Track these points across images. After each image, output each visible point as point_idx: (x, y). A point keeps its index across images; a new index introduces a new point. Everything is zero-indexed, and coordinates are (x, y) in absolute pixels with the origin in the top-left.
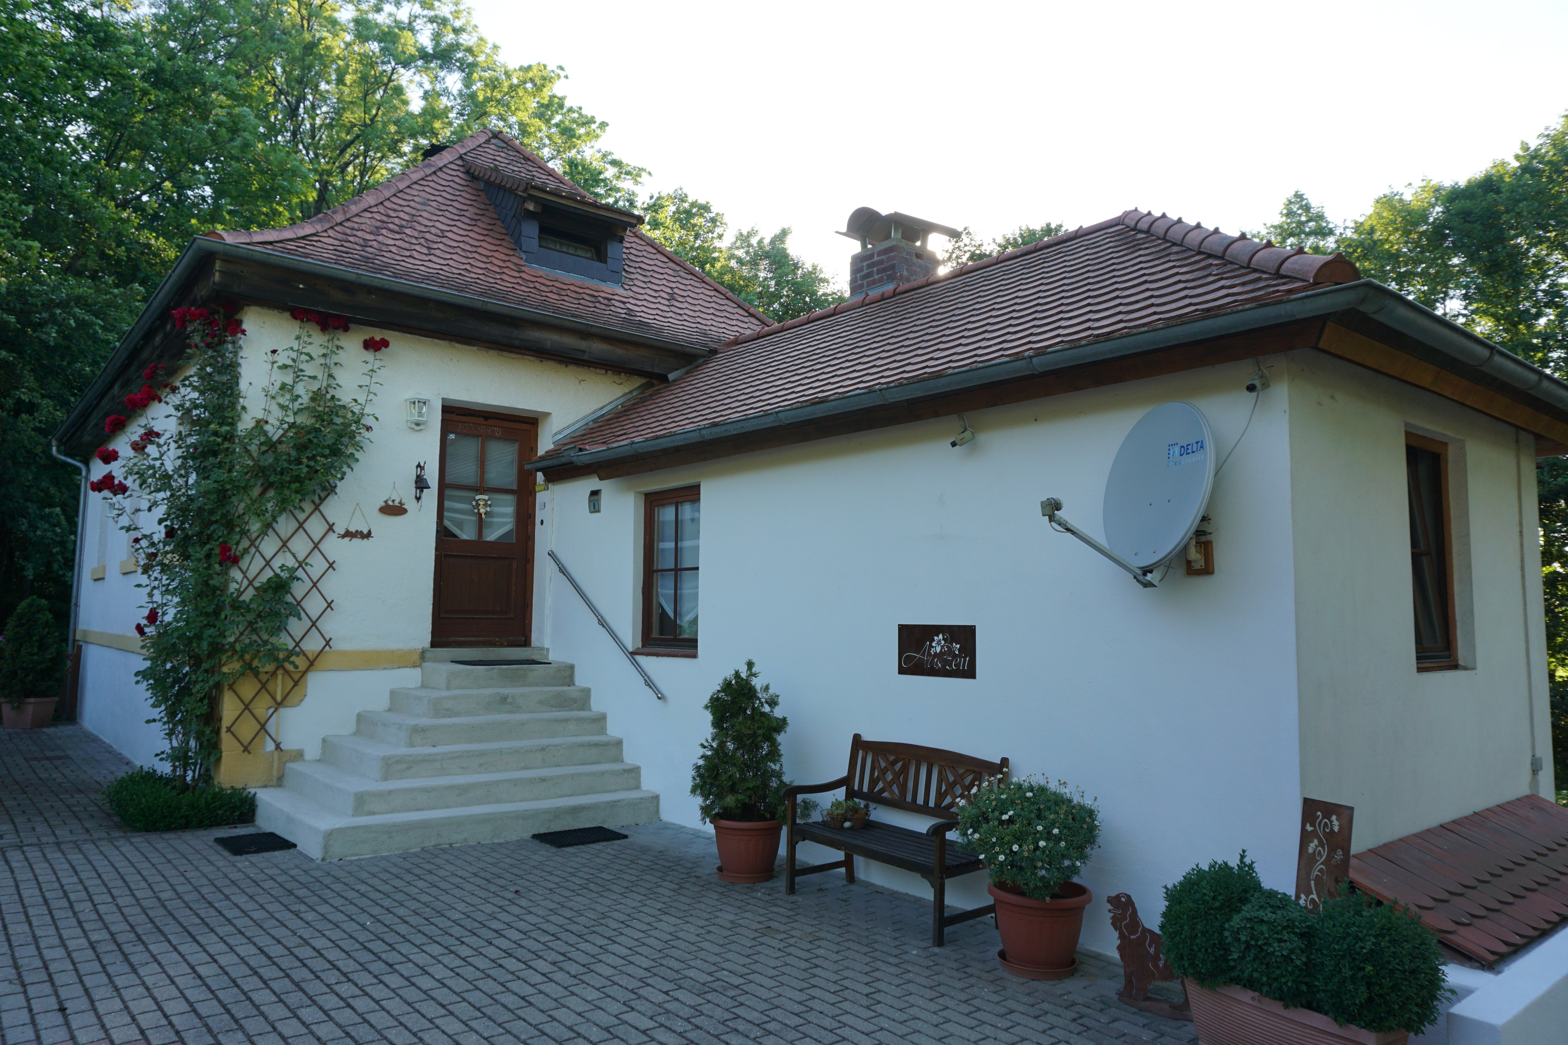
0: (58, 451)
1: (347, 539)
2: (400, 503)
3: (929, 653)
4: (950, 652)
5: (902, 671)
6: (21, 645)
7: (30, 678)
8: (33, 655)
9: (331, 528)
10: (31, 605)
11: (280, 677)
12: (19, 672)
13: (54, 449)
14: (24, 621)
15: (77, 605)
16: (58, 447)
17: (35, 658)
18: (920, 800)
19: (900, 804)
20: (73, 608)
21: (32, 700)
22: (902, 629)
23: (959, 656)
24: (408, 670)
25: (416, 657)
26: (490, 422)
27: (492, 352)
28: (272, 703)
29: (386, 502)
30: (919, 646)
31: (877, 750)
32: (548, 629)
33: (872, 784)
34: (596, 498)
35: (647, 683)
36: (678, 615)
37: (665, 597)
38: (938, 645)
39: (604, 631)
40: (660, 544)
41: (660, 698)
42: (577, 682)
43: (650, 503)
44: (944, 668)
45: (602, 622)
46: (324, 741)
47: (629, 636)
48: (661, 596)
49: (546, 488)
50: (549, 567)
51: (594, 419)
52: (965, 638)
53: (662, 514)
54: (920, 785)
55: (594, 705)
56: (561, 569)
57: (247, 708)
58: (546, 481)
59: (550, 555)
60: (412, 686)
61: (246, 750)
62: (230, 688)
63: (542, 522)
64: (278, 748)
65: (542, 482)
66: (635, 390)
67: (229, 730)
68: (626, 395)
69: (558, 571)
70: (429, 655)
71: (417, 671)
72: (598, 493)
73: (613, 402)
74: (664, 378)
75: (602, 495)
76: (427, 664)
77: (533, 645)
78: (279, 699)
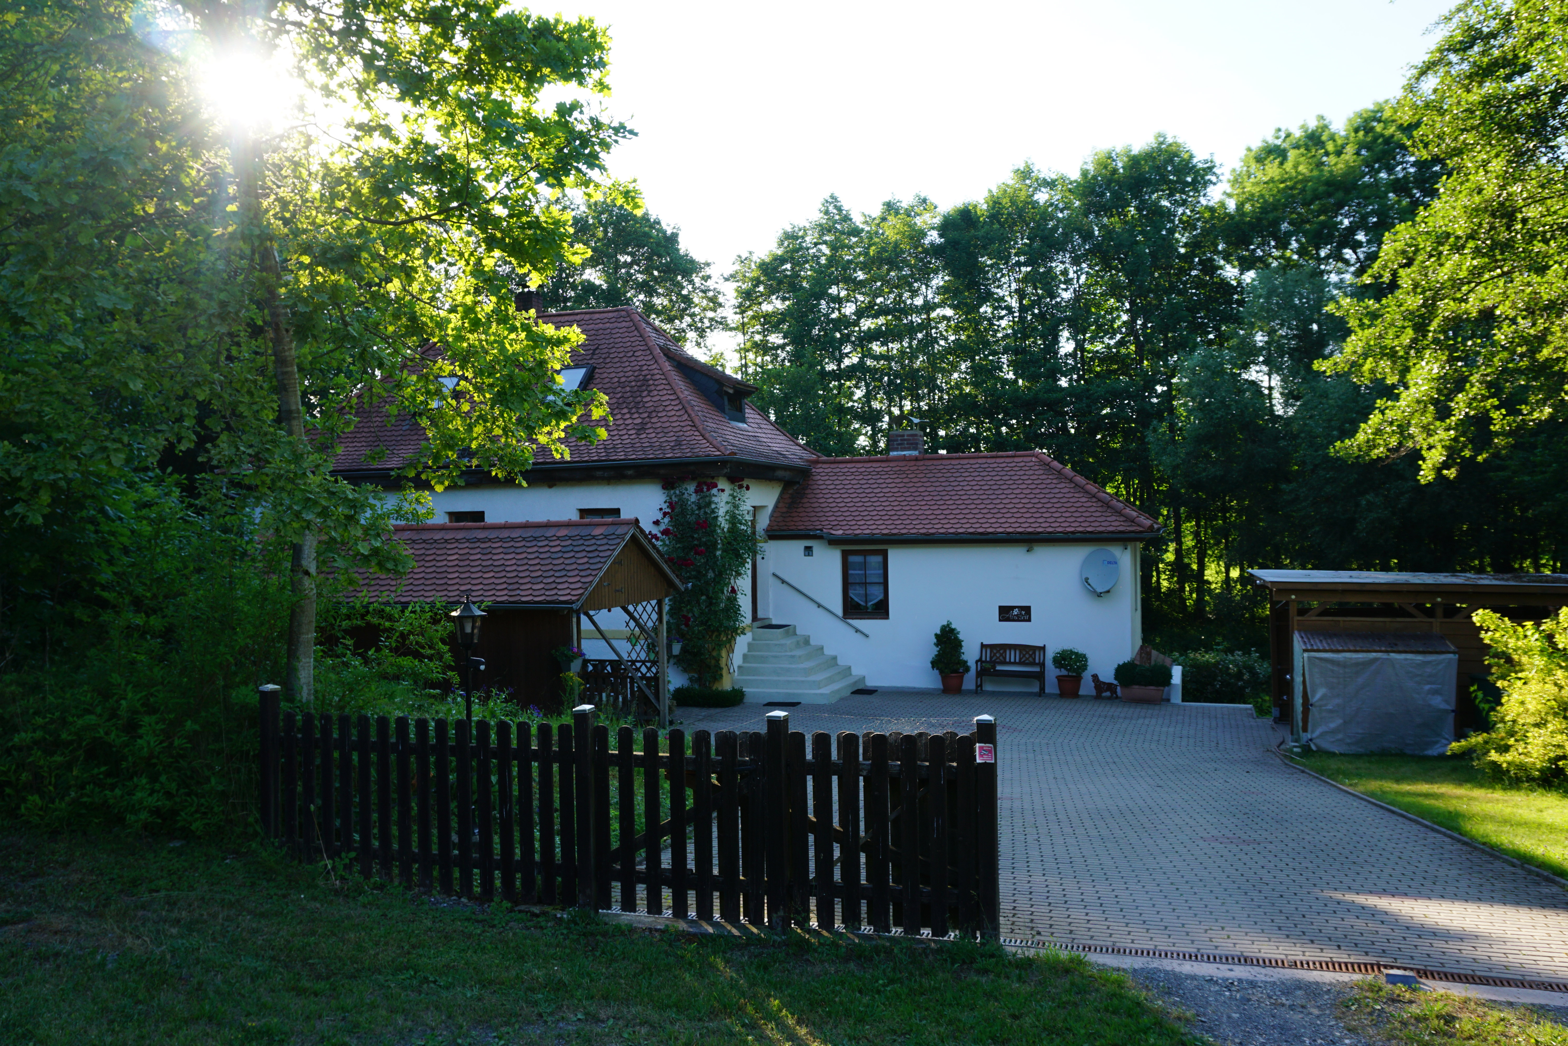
3: (1012, 615)
4: (1021, 614)
5: (1000, 621)
18: (1012, 660)
19: (1004, 663)
22: (1000, 607)
23: (1025, 615)
30: (1008, 612)
31: (992, 647)
32: (771, 609)
33: (991, 657)
34: (808, 550)
35: (857, 631)
36: (866, 602)
37: (855, 595)
38: (1016, 612)
39: (820, 610)
40: (851, 572)
41: (867, 636)
42: (798, 632)
43: (845, 555)
44: (1018, 619)
45: (819, 606)
46: (739, 667)
47: (839, 611)
48: (851, 594)
49: (766, 542)
50: (772, 580)
51: (776, 507)
52: (1027, 610)
53: (853, 559)
54: (1012, 656)
55: (812, 642)
56: (783, 582)
57: (728, 654)
58: (767, 539)
59: (774, 574)
60: (751, 641)
61: (729, 672)
62: (725, 647)
63: (763, 558)
64: (734, 671)
65: (762, 539)
66: (783, 489)
67: (726, 664)
68: (781, 492)
69: (780, 582)
70: (753, 626)
71: (751, 634)
72: (810, 548)
73: (779, 496)
74: (798, 483)
75: (814, 549)
76: (754, 630)
77: (759, 617)
78: (733, 649)
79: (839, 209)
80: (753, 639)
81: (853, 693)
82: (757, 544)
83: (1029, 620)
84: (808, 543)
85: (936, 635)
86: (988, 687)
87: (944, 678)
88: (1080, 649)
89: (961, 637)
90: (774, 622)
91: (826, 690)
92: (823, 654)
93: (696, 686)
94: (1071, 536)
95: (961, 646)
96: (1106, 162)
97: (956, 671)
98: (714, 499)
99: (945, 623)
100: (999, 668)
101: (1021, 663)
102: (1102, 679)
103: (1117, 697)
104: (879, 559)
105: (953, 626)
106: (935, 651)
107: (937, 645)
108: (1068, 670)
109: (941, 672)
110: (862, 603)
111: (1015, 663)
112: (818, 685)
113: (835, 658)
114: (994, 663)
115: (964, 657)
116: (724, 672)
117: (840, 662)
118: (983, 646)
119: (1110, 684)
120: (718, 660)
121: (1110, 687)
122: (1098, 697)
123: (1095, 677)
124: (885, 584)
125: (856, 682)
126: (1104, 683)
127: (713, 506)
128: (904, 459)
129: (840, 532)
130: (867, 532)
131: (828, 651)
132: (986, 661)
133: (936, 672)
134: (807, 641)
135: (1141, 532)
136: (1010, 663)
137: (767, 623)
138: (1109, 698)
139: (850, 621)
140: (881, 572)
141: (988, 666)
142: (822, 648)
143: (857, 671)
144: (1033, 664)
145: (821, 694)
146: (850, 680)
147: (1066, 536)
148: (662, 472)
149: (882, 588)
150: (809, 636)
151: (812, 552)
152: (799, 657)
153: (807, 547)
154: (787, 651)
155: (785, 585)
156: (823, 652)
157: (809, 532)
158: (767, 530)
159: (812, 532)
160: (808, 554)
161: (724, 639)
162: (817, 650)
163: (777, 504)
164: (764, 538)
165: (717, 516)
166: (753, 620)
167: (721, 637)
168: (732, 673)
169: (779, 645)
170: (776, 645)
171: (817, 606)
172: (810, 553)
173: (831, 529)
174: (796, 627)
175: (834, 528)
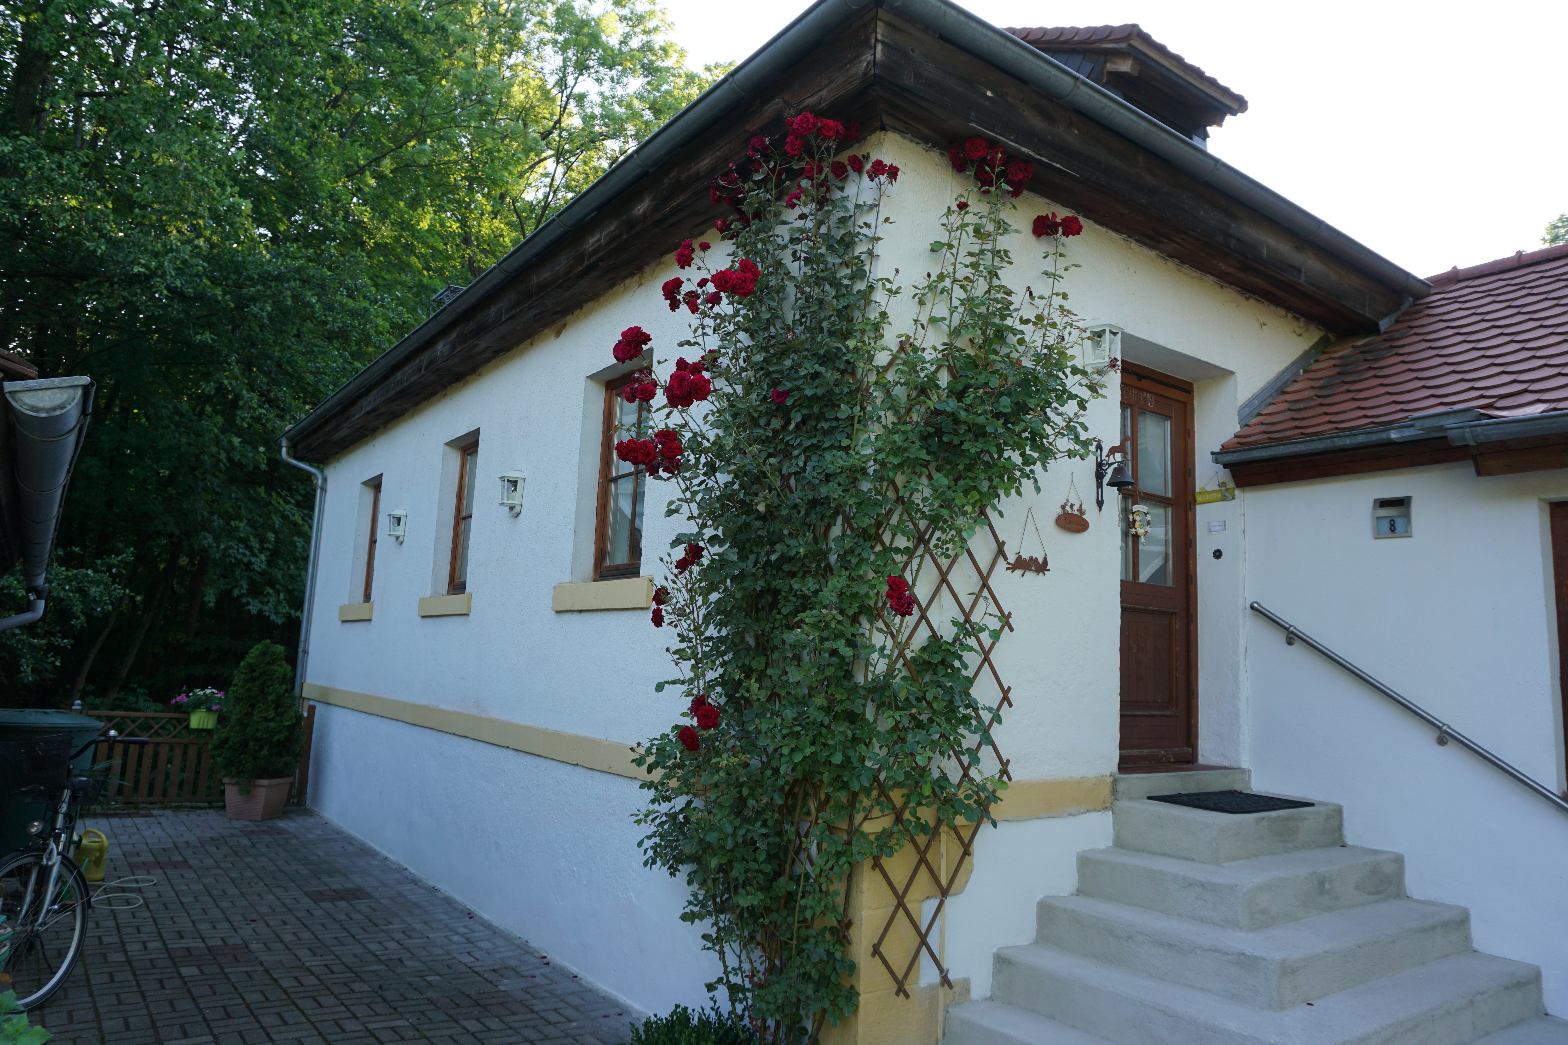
0: (288, 454)
1: (1018, 572)
2: (1080, 510)
6: (253, 706)
7: (265, 752)
8: (270, 720)
9: (1000, 552)
10: (264, 653)
11: (943, 837)
12: (251, 744)
13: (284, 450)
14: (256, 674)
15: (306, 652)
16: (288, 448)
17: (272, 725)
20: (300, 655)
21: (265, 782)
24: (1094, 815)
25: (1106, 791)
26: (1144, 384)
27: (1170, 263)
28: (935, 890)
29: (1063, 507)
32: (1246, 735)
34: (1394, 513)
39: (1450, 754)
42: (1350, 837)
45: (1443, 734)
46: (1004, 961)
47: (1546, 768)
49: (1226, 496)
50: (1249, 630)
51: (1279, 389)
55: (1416, 887)
56: (1292, 637)
57: (901, 904)
58: (1231, 484)
59: (1257, 610)
60: (1102, 847)
61: (901, 990)
62: (877, 865)
63: (1218, 554)
64: (945, 981)
65: (1213, 486)
66: (1314, 347)
67: (876, 951)
68: (1306, 355)
69: (1277, 639)
70: (1122, 787)
71: (1107, 818)
72: (1401, 503)
73: (1293, 363)
74: (1373, 329)
75: (1416, 509)
76: (1124, 804)
77: (1201, 760)
78: (944, 882)
80: (1119, 843)
82: (1199, 509)
84: (1391, 484)
90: (1259, 785)
92: (1466, 947)
113: (1528, 983)
129: (1537, 409)
134: (1385, 879)
137: (1218, 786)
150: (1399, 860)
151: (1407, 516)
152: (1288, 970)
153: (1384, 503)
154: (1233, 924)
155: (1297, 649)
156: (1468, 939)
157: (1394, 435)
158: (1225, 449)
159: (1408, 433)
160: (1393, 529)
161: (871, 828)
162: (1428, 930)
163: (1285, 384)
164: (1222, 484)
165: (871, 288)
166: (1126, 765)
167: (859, 817)
168: (931, 987)
169: (1203, 886)
170: (1189, 884)
171: (1435, 734)
172: (1400, 524)
173: (1490, 406)
174: (1339, 811)
175: (1500, 404)
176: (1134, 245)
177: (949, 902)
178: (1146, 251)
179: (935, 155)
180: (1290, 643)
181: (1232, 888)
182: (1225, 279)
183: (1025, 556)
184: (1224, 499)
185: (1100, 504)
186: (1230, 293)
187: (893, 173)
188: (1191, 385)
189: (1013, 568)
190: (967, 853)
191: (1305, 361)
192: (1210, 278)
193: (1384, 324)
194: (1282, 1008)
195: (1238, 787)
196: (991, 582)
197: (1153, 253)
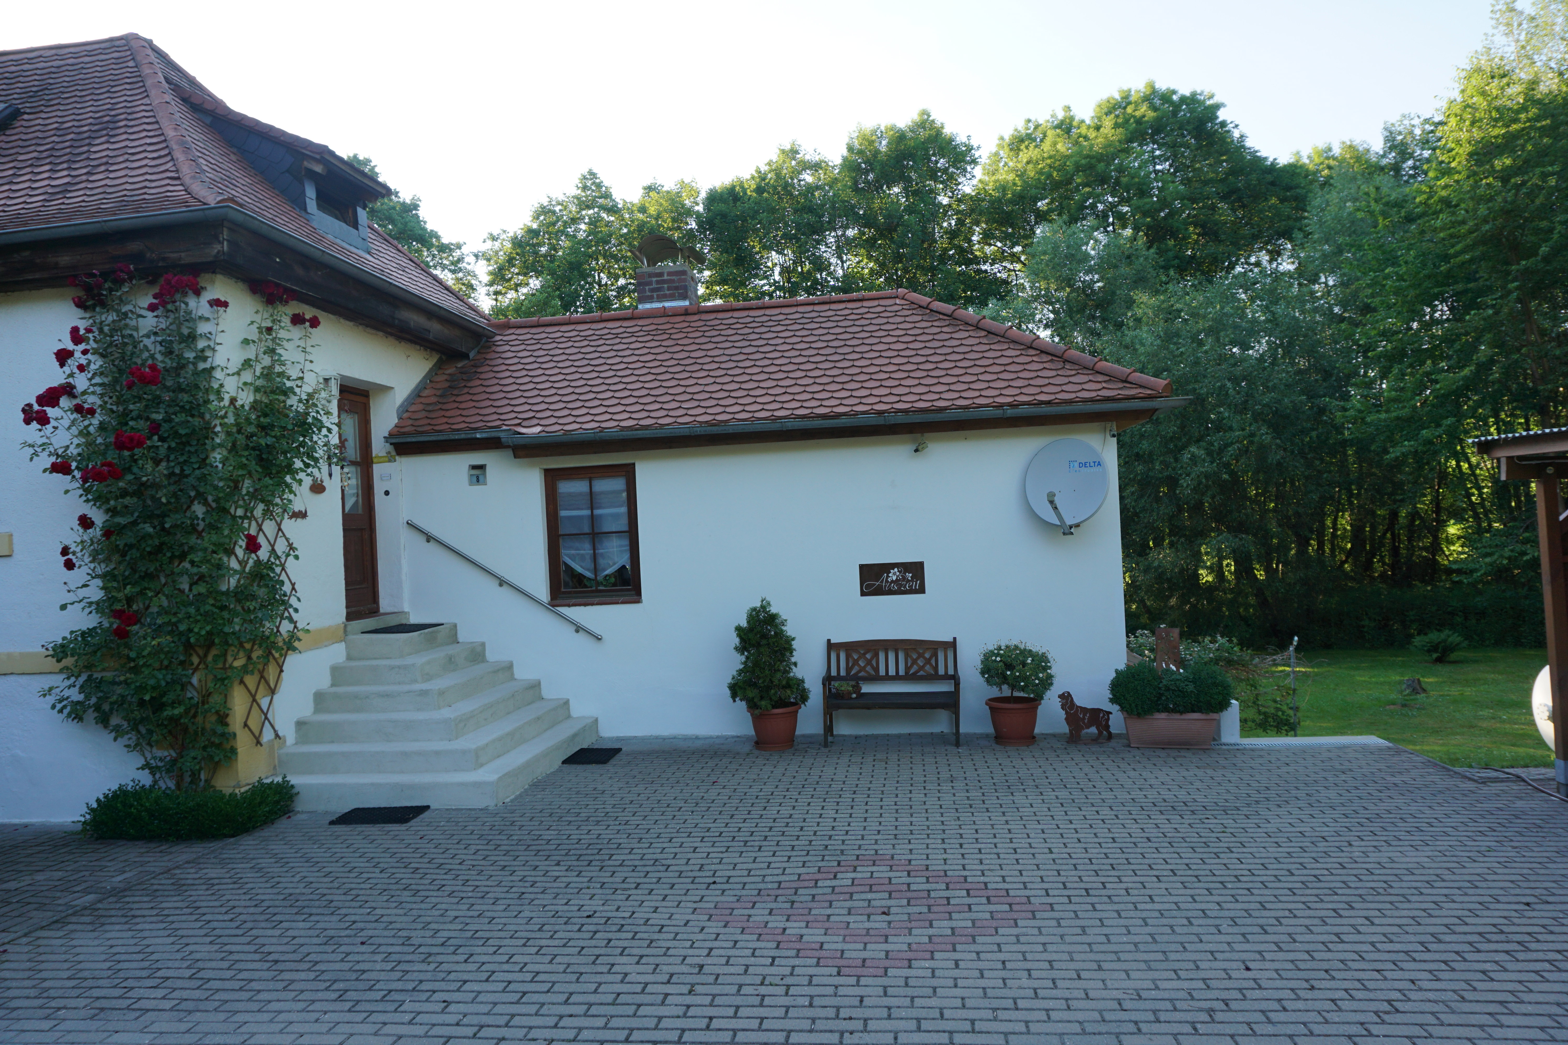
1: (294, 520)
2: (322, 481)
3: (887, 581)
4: (904, 578)
5: (863, 594)
11: (270, 664)
18: (892, 672)
19: (876, 678)
22: (862, 567)
23: (912, 581)
24: (336, 645)
25: (341, 632)
28: (269, 691)
29: (313, 480)
30: (878, 577)
31: (849, 647)
32: (406, 594)
33: (848, 669)
34: (478, 472)
35: (578, 629)
36: (596, 571)
37: (572, 558)
38: (894, 575)
39: (505, 591)
40: (563, 513)
41: (599, 639)
42: (461, 638)
43: (552, 477)
44: (900, 589)
45: (502, 582)
46: (300, 724)
47: (543, 592)
48: (567, 556)
49: (391, 460)
50: (406, 537)
51: (417, 394)
52: (916, 570)
53: (567, 487)
54: (890, 663)
55: (490, 656)
56: (429, 538)
57: (254, 700)
58: (394, 453)
59: (410, 524)
60: (341, 661)
61: (259, 743)
62: (242, 682)
63: (387, 493)
64: (277, 736)
65: (383, 454)
66: (435, 365)
67: (246, 725)
68: (431, 370)
69: (422, 539)
70: (349, 628)
71: (342, 646)
72: (482, 467)
73: (425, 377)
74: (465, 356)
75: (488, 470)
76: (351, 637)
77: (382, 611)
78: (272, 686)
79: (599, 186)
80: (349, 658)
81: (564, 762)
82: (375, 466)
83: (922, 590)
84: (477, 458)
85: (738, 629)
86: (844, 728)
87: (758, 716)
88: (1035, 645)
89: (789, 630)
90: (414, 620)
91: (488, 774)
92: (512, 678)
93: (168, 783)
94: (1010, 412)
95: (791, 651)
96: (869, 139)
97: (782, 703)
98: (203, 328)
99: (758, 604)
100: (866, 689)
101: (910, 677)
102: (1079, 701)
103: (1110, 736)
104: (617, 484)
105: (773, 610)
106: (737, 661)
107: (741, 649)
108: (1013, 687)
109: (752, 706)
110: (588, 574)
111: (897, 678)
112: (477, 759)
113: (535, 686)
114: (857, 680)
115: (797, 672)
116: (243, 742)
117: (547, 692)
118: (831, 646)
119: (1096, 712)
120: (223, 718)
121: (1097, 717)
122: (1074, 738)
123: (1066, 699)
124: (632, 533)
125: (575, 735)
126: (1084, 710)
127: (201, 344)
128: (664, 313)
129: (538, 429)
130: (593, 425)
131: (523, 673)
132: (838, 678)
133: (741, 705)
134: (477, 654)
135: (1150, 397)
136: (887, 678)
137: (393, 621)
138: (1095, 740)
139: (563, 610)
140: (624, 510)
141: (846, 687)
142: (510, 667)
143: (581, 710)
144: (934, 677)
145: (477, 785)
146: (564, 732)
147: (999, 413)
148: (65, 259)
149: (625, 542)
150: (483, 645)
151: (484, 474)
152: (441, 693)
153: (474, 467)
154: (416, 681)
155: (432, 544)
156: (513, 674)
157: (478, 436)
158: (391, 435)
159: (484, 435)
160: (478, 481)
161: (238, 664)
162: (496, 672)
163: (420, 391)
164: (389, 453)
165: (213, 368)
166: (350, 617)
167: (230, 659)
168: (270, 741)
169: (399, 667)
170: (392, 668)
171: (497, 582)
172: (481, 478)
173: (519, 425)
174: (455, 626)
175: (525, 423)
176: (342, 320)
177: (275, 697)
178: (348, 323)
179: (240, 284)
180: (428, 541)
181: (413, 665)
182: (388, 334)
183: (296, 510)
184: (390, 461)
185: (330, 475)
186: (391, 339)
187: (225, 304)
188: (368, 392)
189: (291, 518)
190: (282, 671)
191: (430, 377)
192: (381, 333)
193: (472, 355)
194: (440, 708)
195: (404, 622)
196: (282, 527)
197: (351, 324)
